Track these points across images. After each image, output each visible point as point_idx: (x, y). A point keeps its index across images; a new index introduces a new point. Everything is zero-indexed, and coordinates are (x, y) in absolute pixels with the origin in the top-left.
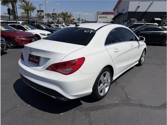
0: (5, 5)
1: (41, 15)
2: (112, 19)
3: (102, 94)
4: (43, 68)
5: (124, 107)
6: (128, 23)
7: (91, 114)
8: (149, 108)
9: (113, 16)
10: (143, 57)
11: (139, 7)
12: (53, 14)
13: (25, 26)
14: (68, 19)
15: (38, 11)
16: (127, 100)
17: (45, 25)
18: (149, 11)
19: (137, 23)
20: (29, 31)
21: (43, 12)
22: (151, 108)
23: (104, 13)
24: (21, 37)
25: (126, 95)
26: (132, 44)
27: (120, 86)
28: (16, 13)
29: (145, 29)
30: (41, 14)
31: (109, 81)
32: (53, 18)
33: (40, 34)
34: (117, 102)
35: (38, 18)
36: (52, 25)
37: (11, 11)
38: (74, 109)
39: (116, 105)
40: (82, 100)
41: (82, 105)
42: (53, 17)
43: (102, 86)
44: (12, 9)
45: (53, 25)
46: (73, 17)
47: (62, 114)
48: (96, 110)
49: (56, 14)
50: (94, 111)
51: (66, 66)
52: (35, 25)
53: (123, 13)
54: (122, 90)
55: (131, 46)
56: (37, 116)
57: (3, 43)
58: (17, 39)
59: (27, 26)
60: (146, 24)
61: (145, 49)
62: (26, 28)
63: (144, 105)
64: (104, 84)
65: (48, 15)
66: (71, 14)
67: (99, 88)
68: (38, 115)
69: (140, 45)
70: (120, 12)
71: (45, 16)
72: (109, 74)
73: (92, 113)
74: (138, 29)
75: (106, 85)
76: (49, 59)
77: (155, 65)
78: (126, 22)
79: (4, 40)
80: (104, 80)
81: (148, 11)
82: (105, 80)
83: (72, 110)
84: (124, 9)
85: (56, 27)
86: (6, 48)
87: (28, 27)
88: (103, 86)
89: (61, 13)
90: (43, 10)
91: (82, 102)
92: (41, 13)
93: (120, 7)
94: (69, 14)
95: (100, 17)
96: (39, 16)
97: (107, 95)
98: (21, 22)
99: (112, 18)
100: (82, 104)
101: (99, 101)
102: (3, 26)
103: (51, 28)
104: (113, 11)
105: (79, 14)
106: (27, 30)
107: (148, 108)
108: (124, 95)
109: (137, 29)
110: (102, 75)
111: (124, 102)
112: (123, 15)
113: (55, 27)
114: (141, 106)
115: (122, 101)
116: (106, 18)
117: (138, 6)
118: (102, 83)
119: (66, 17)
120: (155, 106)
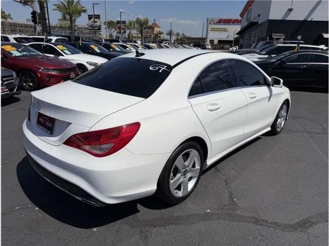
0: (28, 5)
1: (96, 24)
2: (237, 34)
3: (180, 194)
4: (60, 140)
5: (221, 222)
6: (267, 43)
7: (151, 232)
8: (272, 227)
9: (238, 28)
10: (282, 117)
11: (291, 10)
12: (118, 22)
13: (59, 48)
14: (147, 33)
15: (90, 17)
16: (229, 209)
17: (101, 44)
18: (312, 19)
19: (284, 43)
20: (66, 57)
21: (99, 18)
22: (275, 228)
23: (220, 22)
24: (47, 69)
25: (231, 198)
26: (253, 94)
27: (223, 177)
28: (47, 21)
29: (298, 57)
30: (96, 22)
31: (198, 167)
32: (118, 30)
33: (87, 62)
34: (208, 211)
35: (90, 29)
36: (113, 45)
37: (38, 16)
38: (120, 221)
39: (206, 217)
40: (140, 204)
41: (137, 214)
42: (120, 28)
43: (179, 178)
44: (40, 12)
45: (115, 45)
46: (159, 27)
47: (95, 229)
48: (163, 226)
49: (124, 22)
50: (159, 228)
51: (101, 140)
52: (79, 45)
53: (257, 23)
54: (225, 186)
55: (251, 98)
56: (47, 232)
57: (12, 81)
58: (40, 73)
59: (64, 46)
60: (301, 48)
61: (287, 101)
62: (62, 51)
63: (264, 221)
64: (185, 174)
65: (110, 24)
66: (156, 22)
67: (172, 182)
68: (51, 229)
69: (273, 93)
70: (252, 19)
71: (103, 27)
72: (197, 153)
73: (154, 230)
74: (284, 58)
75: (189, 175)
76: (69, 124)
77: (306, 135)
78: (264, 40)
79: (15, 76)
80: (185, 167)
81: (309, 20)
82: (188, 167)
83: (116, 222)
84: (260, 15)
85: (122, 48)
86: (16, 90)
87: (65, 48)
88: (182, 177)
89: (135, 20)
90: (99, 15)
91: (139, 207)
92: (96, 20)
93: (252, 9)
94: (150, 23)
95: (213, 30)
96: (92, 26)
97: (191, 195)
98: (54, 39)
99: (236, 32)
100: (138, 211)
101: (174, 207)
102: (16, 48)
103: (110, 51)
104: (240, 18)
105: (171, 23)
106: (63, 55)
107: (269, 227)
108: (227, 197)
109: (282, 57)
110: (180, 157)
111: (224, 211)
112: (258, 26)
113: (119, 50)
114: (257, 221)
115: (219, 210)
116: (225, 30)
117: (289, 9)
118: (180, 172)
119: (145, 29)
120: (285, 224)
